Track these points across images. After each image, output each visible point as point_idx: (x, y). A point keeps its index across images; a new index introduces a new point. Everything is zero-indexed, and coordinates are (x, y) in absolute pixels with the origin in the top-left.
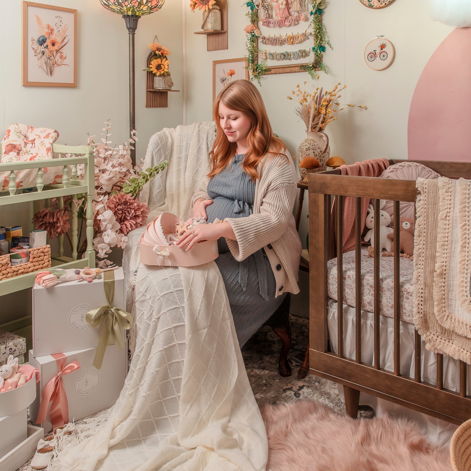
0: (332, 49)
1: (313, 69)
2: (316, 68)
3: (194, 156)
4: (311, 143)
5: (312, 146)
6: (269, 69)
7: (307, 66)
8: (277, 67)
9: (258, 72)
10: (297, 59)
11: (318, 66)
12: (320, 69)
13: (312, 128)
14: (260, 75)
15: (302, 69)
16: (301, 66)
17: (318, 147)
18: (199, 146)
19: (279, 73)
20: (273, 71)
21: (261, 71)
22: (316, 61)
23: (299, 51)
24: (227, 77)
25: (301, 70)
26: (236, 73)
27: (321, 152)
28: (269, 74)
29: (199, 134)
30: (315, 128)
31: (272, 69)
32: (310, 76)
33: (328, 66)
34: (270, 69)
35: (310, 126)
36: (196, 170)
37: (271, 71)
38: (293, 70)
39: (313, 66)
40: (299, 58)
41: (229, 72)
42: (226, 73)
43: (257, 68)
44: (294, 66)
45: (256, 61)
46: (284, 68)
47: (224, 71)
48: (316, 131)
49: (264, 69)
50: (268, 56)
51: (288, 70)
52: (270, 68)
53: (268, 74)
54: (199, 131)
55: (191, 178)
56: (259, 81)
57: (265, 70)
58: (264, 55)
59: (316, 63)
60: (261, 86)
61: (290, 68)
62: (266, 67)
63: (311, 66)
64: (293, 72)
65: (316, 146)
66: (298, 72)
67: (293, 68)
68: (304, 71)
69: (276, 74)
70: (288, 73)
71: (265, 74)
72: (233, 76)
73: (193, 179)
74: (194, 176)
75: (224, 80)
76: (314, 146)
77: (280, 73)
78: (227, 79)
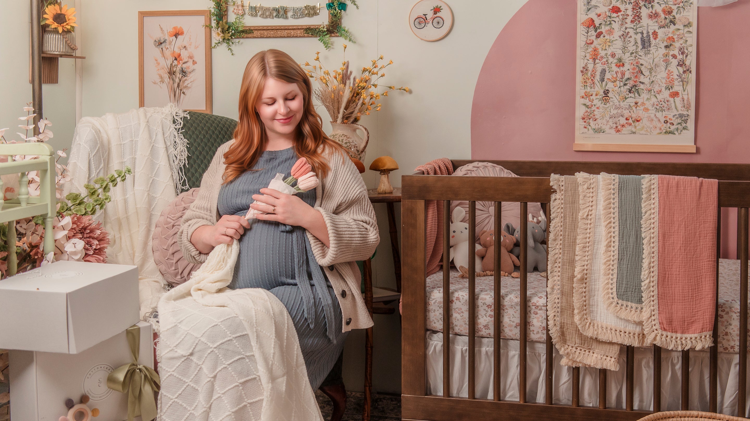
0: (357, 7)
1: (326, 34)
2: (333, 32)
3: (146, 161)
4: (343, 140)
5: (346, 143)
6: (250, 30)
7: (317, 30)
8: (265, 28)
9: (231, 34)
10: (298, 18)
11: (336, 31)
12: (338, 34)
13: (343, 118)
14: (233, 37)
15: (308, 33)
16: (308, 28)
17: (354, 144)
18: (152, 145)
19: (267, 37)
20: (256, 33)
21: (235, 33)
22: (333, 22)
23: (305, 7)
24: (167, 38)
25: (306, 35)
26: (185, 33)
27: (358, 151)
28: (250, 38)
29: (149, 126)
30: (347, 118)
31: (256, 30)
32: (322, 45)
33: (350, 31)
34: (252, 30)
35: (340, 116)
36: (151, 181)
37: (253, 33)
38: (292, 33)
39: (328, 30)
40: (302, 17)
41: (171, 29)
42: (166, 32)
43: (229, 27)
44: (295, 27)
45: (226, 17)
46: (277, 29)
47: (162, 29)
48: (350, 122)
49: (240, 29)
50: (247, 11)
51: (285, 33)
52: (252, 28)
53: (247, 38)
54: (148, 122)
55: (146, 194)
56: (230, 47)
57: (243, 31)
58: (240, 8)
59: (332, 26)
60: (232, 54)
61: (286, 31)
62: (244, 27)
63: (325, 29)
64: (293, 37)
65: (352, 144)
66: (300, 37)
67: (292, 31)
68: (311, 37)
69: (261, 37)
70: (284, 37)
71: (243, 38)
72: (179, 37)
73: (148, 194)
74: (149, 190)
75: (161, 43)
76: (348, 144)
77: (270, 37)
78: (167, 42)
